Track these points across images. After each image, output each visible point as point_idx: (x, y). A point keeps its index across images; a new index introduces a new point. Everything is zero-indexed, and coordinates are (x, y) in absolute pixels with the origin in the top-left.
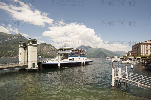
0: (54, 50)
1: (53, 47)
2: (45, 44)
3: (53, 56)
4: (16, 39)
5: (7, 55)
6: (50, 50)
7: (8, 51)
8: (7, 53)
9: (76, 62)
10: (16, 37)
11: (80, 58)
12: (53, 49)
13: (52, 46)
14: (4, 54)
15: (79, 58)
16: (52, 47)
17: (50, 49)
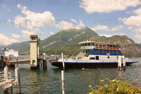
0: (131, 45)
1: (130, 40)
2: (118, 36)
3: (130, 54)
4: (84, 33)
5: (76, 54)
6: (126, 46)
7: (77, 49)
8: (76, 51)
9: (102, 62)
10: (83, 31)
11: (110, 56)
12: (130, 43)
13: (127, 38)
14: (73, 52)
15: (108, 57)
16: (128, 41)
17: (126, 44)
